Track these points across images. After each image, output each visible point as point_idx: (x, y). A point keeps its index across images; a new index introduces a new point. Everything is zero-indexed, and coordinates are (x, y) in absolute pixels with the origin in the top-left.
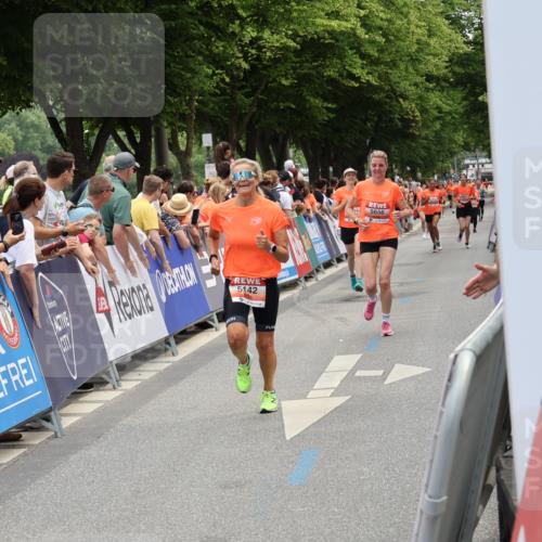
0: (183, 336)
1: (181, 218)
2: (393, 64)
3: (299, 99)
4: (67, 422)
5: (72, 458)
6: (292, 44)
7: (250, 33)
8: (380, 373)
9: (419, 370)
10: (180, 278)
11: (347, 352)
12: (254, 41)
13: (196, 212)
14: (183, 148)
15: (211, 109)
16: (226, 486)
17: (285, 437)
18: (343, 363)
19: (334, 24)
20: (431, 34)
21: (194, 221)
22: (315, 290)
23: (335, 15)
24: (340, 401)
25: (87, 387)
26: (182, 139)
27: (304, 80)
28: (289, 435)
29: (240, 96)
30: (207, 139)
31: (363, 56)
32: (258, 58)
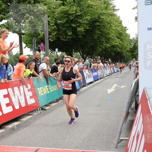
0: (95, 81)
1: (96, 67)
2: (123, 49)
3: (111, 53)
4: (81, 90)
5: (82, 94)
6: (110, 46)
7: (105, 44)
8: (120, 86)
9: (125, 86)
10: (95, 74)
11: (116, 84)
12: (105, 45)
13: (98, 66)
14: (96, 58)
15: (100, 53)
16: (100, 99)
17: (108, 93)
18: (115, 85)
19: (116, 44)
20: (127, 45)
21: (97, 67)
22: (112, 76)
23: (116, 42)
24: (115, 90)
25: (84, 86)
26: (96, 57)
27: (111, 50)
28: (109, 93)
29: (103, 52)
30: (99, 57)
31: (119, 48)
32: (106, 47)
